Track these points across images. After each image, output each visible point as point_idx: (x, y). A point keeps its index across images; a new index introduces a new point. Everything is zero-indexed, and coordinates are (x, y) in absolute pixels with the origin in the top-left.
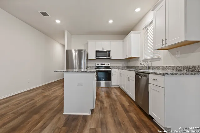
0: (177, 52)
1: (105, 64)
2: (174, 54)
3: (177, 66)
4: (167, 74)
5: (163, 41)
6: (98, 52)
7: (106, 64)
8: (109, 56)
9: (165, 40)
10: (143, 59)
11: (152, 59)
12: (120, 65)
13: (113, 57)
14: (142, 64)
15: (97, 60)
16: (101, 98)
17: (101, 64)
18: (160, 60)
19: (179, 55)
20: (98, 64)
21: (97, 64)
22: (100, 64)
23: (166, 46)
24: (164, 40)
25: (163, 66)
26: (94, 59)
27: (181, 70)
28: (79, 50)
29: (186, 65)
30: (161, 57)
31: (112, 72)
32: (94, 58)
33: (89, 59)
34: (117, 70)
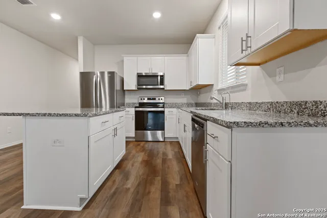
0: (278, 70)
1: (155, 99)
2: (271, 75)
3: (277, 102)
4: (237, 124)
5: (242, 41)
6: (140, 76)
7: (157, 98)
8: (162, 83)
9: (248, 37)
10: (220, 87)
11: (232, 87)
12: (183, 100)
13: (168, 85)
14: (213, 98)
15: (140, 91)
16: (131, 167)
17: (148, 99)
18: (245, 90)
19: (282, 75)
20: (143, 98)
21: (140, 98)
22: (146, 99)
23: (249, 52)
24: (244, 38)
25: (250, 103)
26: (134, 89)
27: (285, 113)
28: (109, 73)
29: (296, 100)
30: (246, 82)
31: (166, 113)
32: (134, 87)
33: (124, 89)
34: (174, 110)
